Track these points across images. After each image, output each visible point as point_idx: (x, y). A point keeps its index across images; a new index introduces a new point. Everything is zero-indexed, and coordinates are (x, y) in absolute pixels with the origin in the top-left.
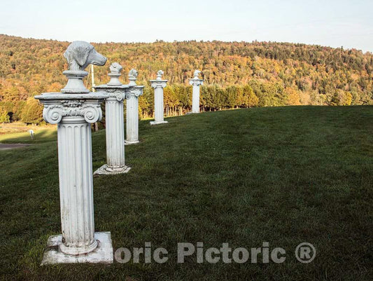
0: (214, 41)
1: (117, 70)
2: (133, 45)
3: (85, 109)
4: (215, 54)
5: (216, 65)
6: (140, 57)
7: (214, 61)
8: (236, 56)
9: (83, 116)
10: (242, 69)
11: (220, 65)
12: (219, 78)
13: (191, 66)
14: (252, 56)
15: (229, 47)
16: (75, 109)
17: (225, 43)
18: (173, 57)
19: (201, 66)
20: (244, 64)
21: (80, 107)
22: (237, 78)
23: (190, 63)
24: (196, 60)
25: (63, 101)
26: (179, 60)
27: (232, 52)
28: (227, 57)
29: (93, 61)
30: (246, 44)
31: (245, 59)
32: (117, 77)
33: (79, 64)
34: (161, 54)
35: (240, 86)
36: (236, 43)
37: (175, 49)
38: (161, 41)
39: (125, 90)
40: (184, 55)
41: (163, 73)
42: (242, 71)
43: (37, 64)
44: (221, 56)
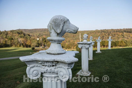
0: (112, 29)
1: (86, 37)
2: (90, 31)
3: (59, 69)
4: (112, 32)
5: (112, 35)
6: (92, 34)
7: (111, 34)
8: (118, 33)
9: (57, 74)
10: (120, 36)
11: (113, 35)
12: (113, 38)
13: (105, 36)
14: (123, 32)
15: (116, 30)
16: (50, 68)
17: (115, 29)
18: (100, 33)
19: (108, 36)
20: (120, 35)
21: (54, 67)
22: (118, 38)
23: (105, 35)
24: (106, 34)
25: (41, 62)
26: (102, 34)
27: (117, 32)
28: (115, 33)
29: (67, 30)
30: (121, 29)
31: (121, 33)
32: (86, 39)
33: (56, 33)
34: (97, 33)
35: (120, 41)
36: (118, 29)
37: (101, 31)
38: (97, 30)
39: (89, 44)
40: (103, 33)
41: (100, 37)
42: (120, 37)
43: (68, 36)
44: (113, 33)
